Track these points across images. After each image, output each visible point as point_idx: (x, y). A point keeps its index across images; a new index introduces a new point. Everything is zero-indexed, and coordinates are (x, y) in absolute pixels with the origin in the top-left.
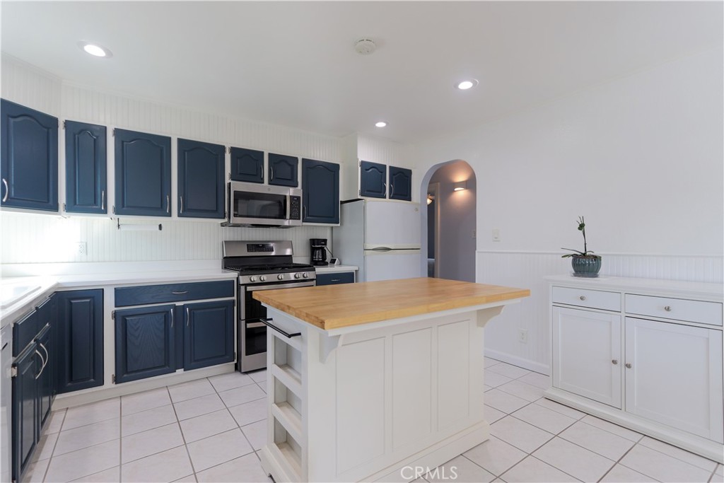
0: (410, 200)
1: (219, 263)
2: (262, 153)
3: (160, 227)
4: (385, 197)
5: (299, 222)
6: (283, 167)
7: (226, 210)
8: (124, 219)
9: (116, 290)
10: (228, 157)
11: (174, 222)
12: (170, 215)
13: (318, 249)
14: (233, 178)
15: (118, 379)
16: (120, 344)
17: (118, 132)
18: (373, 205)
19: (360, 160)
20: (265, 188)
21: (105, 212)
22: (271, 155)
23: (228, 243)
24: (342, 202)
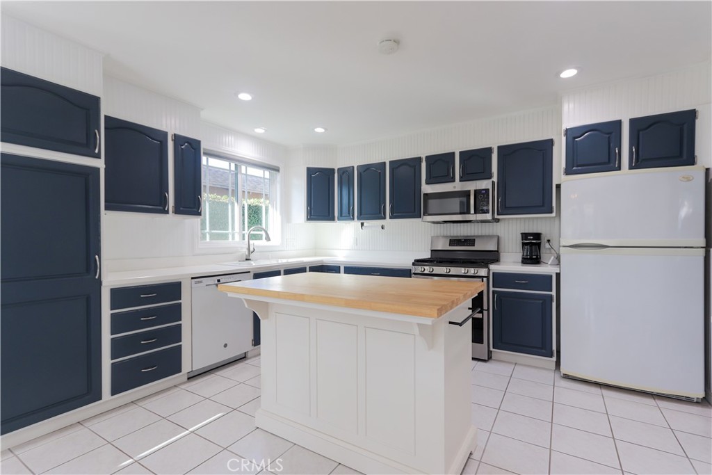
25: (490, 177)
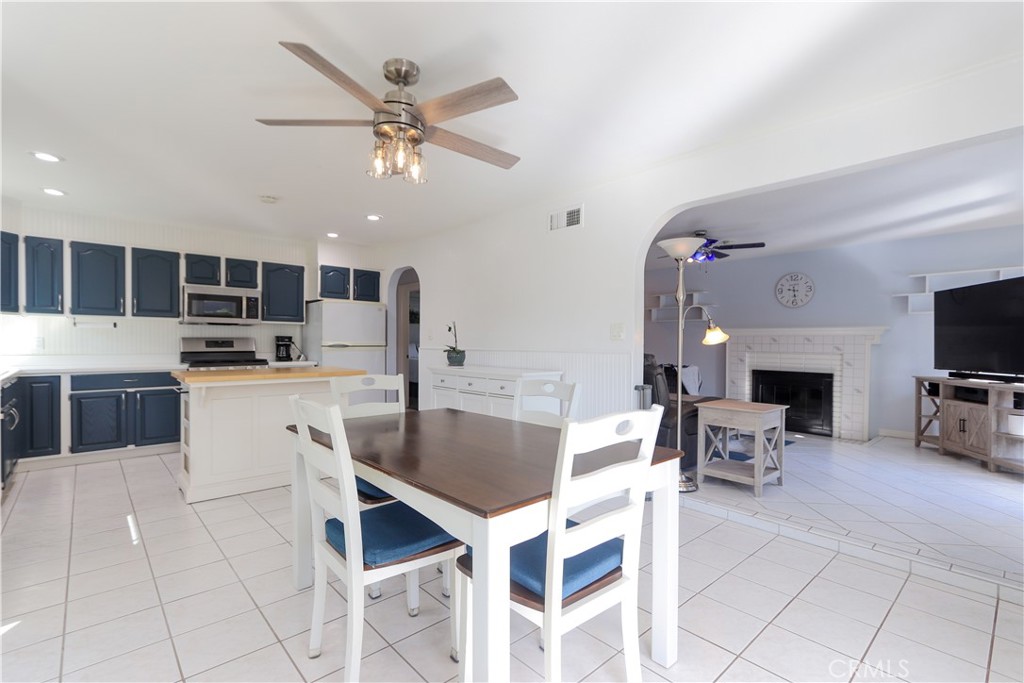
0: (378, 300)
1: (178, 358)
2: (219, 259)
3: (115, 325)
4: (348, 298)
5: (259, 321)
6: (242, 271)
7: (181, 310)
8: (79, 318)
9: (72, 377)
10: (183, 263)
11: (129, 321)
12: (124, 314)
13: (282, 345)
14: (187, 281)
15: (73, 450)
16: (75, 417)
17: (73, 245)
18: (330, 305)
19: (320, 264)
20: (222, 289)
21: (62, 312)
22: (228, 261)
23: (185, 339)
24: (307, 302)
25: (255, 287)
